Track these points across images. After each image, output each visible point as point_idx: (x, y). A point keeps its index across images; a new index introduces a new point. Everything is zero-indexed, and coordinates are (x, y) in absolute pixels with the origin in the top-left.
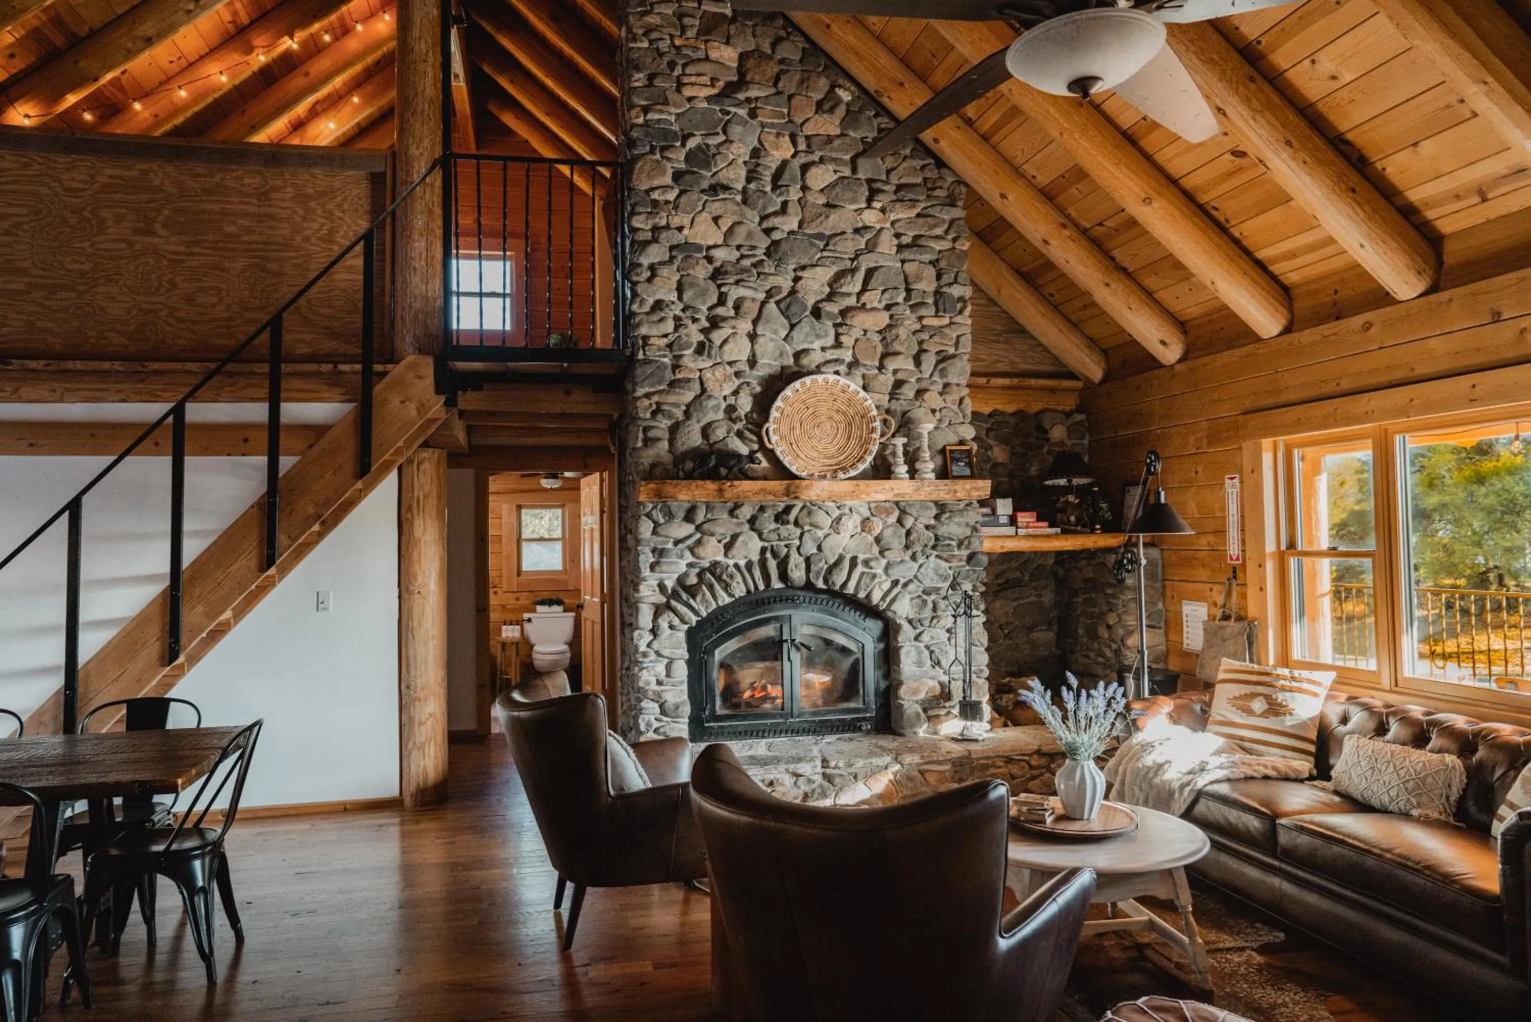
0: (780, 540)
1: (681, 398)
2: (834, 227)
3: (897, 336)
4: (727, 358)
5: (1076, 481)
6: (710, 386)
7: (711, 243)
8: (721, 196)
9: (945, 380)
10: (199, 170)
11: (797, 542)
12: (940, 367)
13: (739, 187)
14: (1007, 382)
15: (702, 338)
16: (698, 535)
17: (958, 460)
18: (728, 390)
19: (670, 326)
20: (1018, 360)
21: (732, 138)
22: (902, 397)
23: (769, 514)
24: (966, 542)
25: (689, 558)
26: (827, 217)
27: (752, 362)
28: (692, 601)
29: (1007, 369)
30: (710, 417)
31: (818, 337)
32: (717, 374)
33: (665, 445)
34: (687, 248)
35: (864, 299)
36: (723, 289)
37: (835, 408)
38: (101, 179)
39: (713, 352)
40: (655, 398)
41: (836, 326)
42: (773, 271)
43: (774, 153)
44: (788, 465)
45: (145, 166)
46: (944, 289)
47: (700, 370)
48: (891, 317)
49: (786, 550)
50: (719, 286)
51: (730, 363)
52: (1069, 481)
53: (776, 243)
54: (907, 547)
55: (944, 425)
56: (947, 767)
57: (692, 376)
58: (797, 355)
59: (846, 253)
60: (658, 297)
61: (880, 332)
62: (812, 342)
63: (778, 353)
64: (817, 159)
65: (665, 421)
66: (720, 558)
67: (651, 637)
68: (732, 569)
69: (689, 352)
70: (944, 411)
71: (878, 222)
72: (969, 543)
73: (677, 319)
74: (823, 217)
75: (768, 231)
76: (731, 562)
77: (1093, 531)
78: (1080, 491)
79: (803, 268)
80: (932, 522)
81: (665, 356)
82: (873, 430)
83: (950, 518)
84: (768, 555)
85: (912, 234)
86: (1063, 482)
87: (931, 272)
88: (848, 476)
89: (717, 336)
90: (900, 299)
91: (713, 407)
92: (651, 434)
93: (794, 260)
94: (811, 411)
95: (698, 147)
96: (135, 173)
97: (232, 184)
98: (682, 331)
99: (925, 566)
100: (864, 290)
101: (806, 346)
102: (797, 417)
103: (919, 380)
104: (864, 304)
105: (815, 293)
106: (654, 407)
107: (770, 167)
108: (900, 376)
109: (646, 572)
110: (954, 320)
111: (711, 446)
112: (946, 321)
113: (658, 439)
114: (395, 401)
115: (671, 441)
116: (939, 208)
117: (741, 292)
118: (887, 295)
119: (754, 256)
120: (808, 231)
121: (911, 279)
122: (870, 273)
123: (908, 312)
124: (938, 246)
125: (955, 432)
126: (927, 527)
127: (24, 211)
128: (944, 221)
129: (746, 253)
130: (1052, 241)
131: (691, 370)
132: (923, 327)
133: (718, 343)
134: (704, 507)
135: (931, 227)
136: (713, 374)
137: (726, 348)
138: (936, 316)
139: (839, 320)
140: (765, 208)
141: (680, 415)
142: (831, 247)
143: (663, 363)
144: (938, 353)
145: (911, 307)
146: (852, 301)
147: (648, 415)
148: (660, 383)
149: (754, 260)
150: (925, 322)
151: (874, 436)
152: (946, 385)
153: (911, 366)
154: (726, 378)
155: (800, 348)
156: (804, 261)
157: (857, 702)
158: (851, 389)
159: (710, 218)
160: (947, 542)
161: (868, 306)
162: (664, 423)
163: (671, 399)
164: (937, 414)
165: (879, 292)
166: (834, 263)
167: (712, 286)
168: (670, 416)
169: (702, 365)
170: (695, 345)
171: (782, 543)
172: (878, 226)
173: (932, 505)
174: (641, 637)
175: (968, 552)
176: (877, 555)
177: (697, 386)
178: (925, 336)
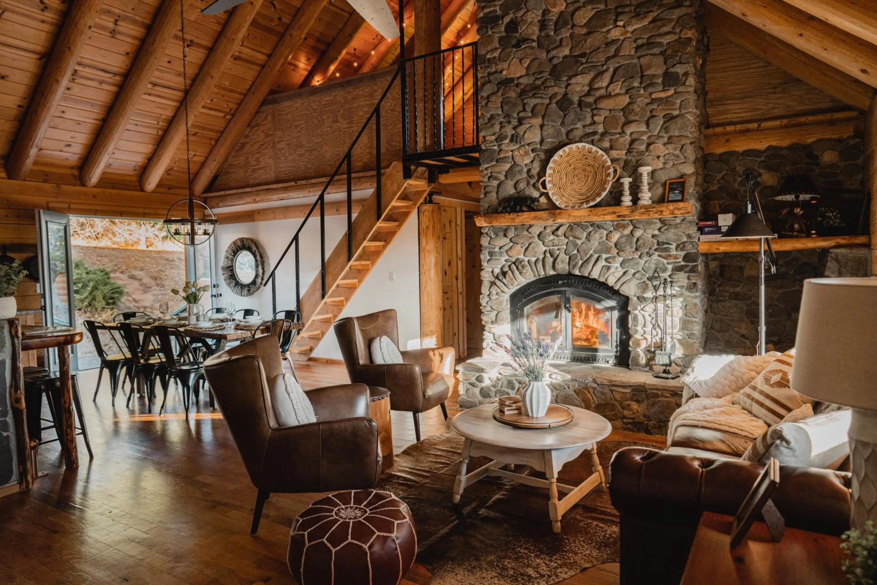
0: (553, 246)
1: (501, 168)
2: (591, 46)
3: (633, 110)
4: (527, 142)
5: (802, 197)
6: (517, 160)
7: (518, 76)
8: (523, 47)
9: (669, 134)
10: (351, 90)
11: (565, 247)
12: (665, 126)
13: (535, 38)
14: (777, 123)
15: (514, 132)
16: (512, 244)
17: (675, 189)
18: (527, 161)
19: (497, 127)
20: (794, 104)
21: (530, 9)
22: (635, 151)
23: (549, 230)
24: (681, 246)
25: (507, 257)
26: (586, 41)
27: (542, 142)
28: (504, 280)
29: (784, 113)
30: (518, 177)
31: (580, 120)
32: (521, 152)
33: (494, 194)
34: (507, 82)
35: (610, 89)
36: (525, 101)
37: (587, 163)
38: (323, 103)
39: (518, 140)
40: (489, 171)
41: (592, 110)
42: (553, 84)
43: (553, 10)
44: (554, 201)
45: (334, 94)
46: (672, 70)
47: (512, 151)
48: (630, 98)
49: (558, 252)
50: (523, 100)
51: (529, 144)
52: (797, 197)
53: (555, 66)
54: (637, 249)
55: (668, 166)
56: (628, 391)
57: (507, 155)
58: (568, 133)
59: (599, 62)
60: (491, 113)
61: (622, 110)
62: (576, 124)
63: (556, 134)
64: (582, 5)
65: (494, 182)
66: (521, 257)
67: (488, 299)
68: (526, 263)
69: (507, 141)
70: (666, 157)
71: (621, 35)
72: (684, 246)
73: (501, 123)
74: (583, 41)
75: (551, 60)
76: (526, 259)
77: (808, 235)
78: (805, 205)
79: (570, 78)
80: (657, 232)
81: (494, 146)
82: (608, 175)
83: (667, 229)
84: (548, 255)
85: (647, 36)
86: (790, 198)
87: (661, 59)
88: (589, 205)
89: (521, 130)
90: (636, 84)
91: (519, 171)
92: (487, 189)
93: (565, 74)
94: (572, 167)
95: (512, 21)
96: (332, 98)
97: (361, 93)
98: (503, 130)
99: (649, 262)
100: (611, 82)
101: (573, 127)
102: (564, 172)
103: (649, 138)
104: (610, 93)
105: (578, 92)
106: (489, 175)
107: (552, 19)
108: (634, 136)
109: (485, 264)
110: (677, 91)
111: (518, 193)
112: (671, 92)
113: (491, 192)
114: (389, 183)
115: (497, 193)
116: (666, 12)
117: (534, 101)
118: (626, 84)
119: (541, 78)
120: (574, 54)
121: (643, 69)
122: (615, 70)
123: (642, 92)
124: (665, 40)
125: (677, 170)
126: (653, 236)
127: (303, 122)
128: (671, 20)
129: (538, 76)
130: (748, 14)
131: (507, 151)
132: (653, 99)
133: (522, 134)
134: (513, 228)
135: (659, 28)
136: (519, 152)
137: (526, 136)
138: (664, 90)
139: (594, 106)
140: (548, 46)
141: (502, 178)
142: (589, 60)
143: (494, 150)
144: (664, 116)
145: (644, 88)
146: (603, 92)
147: (486, 180)
148: (491, 161)
149: (542, 80)
150: (653, 96)
151: (608, 178)
152: (670, 138)
153: (643, 128)
154: (527, 153)
155: (569, 129)
156: (570, 74)
157: (607, 345)
158: (593, 150)
159: (518, 61)
160: (666, 246)
161: (613, 94)
162: (495, 183)
163: (497, 169)
164: (661, 159)
165: (620, 83)
166: (590, 71)
167: (519, 101)
168: (496, 178)
169: (513, 148)
170: (510, 137)
171: (556, 248)
172: (622, 38)
173: (658, 221)
174: (483, 298)
175: (684, 253)
176: (615, 254)
177: (510, 160)
178: (654, 106)
